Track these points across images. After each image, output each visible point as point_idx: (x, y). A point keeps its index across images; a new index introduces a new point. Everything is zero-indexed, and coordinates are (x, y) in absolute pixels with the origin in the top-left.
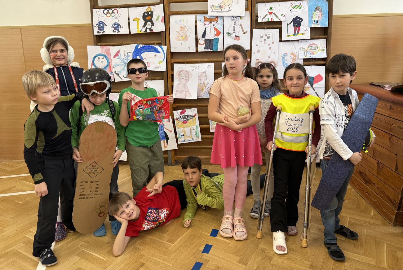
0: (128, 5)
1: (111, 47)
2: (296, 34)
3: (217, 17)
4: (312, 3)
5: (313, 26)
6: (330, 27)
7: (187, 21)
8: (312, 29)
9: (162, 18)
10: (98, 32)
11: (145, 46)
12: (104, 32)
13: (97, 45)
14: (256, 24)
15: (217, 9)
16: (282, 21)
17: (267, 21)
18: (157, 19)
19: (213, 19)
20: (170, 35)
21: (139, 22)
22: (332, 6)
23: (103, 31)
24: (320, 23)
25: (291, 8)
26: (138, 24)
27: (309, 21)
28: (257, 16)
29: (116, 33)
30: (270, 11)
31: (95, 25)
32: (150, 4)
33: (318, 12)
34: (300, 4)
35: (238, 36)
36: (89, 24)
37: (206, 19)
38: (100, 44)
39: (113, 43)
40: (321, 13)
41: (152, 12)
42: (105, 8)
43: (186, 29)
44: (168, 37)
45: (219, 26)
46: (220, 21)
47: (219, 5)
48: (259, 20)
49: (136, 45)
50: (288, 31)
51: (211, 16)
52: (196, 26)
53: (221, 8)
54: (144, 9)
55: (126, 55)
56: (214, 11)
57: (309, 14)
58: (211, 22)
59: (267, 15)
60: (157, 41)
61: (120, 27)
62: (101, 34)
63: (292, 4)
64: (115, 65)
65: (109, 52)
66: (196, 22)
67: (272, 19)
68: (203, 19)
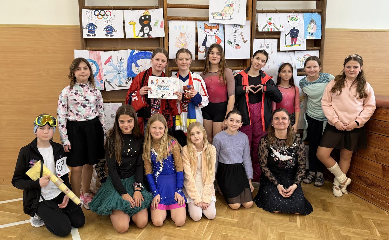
0: (123, 7)
1: (102, 53)
2: (293, 45)
3: (218, 24)
4: (307, 16)
5: (309, 38)
6: (323, 39)
7: (187, 27)
8: (307, 40)
9: (162, 23)
10: (88, 35)
11: (140, 53)
12: (95, 35)
13: (85, 49)
14: (256, 33)
15: (218, 16)
16: (280, 32)
17: (267, 31)
18: (156, 24)
19: (214, 26)
20: (168, 41)
21: (135, 26)
22: (325, 19)
23: (93, 34)
24: (315, 35)
25: (289, 20)
26: (134, 29)
27: (305, 33)
28: (257, 26)
29: (109, 37)
30: (270, 21)
31: (85, 27)
32: (148, 7)
33: (312, 24)
34: (297, 16)
35: (238, 45)
36: (77, 26)
37: (206, 26)
38: (88, 48)
39: (105, 48)
40: (315, 26)
41: (150, 16)
42: (96, 9)
43: (186, 36)
44: (167, 44)
45: (220, 34)
46: (221, 28)
47: (220, 13)
48: (260, 30)
49: (131, 50)
50: (286, 41)
51: (211, 24)
52: (197, 34)
53: (222, 16)
54: (141, 13)
55: (119, 62)
56: (216, 19)
57: (305, 26)
58: (211, 30)
59: (266, 25)
60: (154, 47)
61: (113, 30)
62: (92, 37)
63: (290, 16)
64: (106, 72)
65: (99, 58)
66: (196, 28)
67: (271, 29)
68: (203, 27)
